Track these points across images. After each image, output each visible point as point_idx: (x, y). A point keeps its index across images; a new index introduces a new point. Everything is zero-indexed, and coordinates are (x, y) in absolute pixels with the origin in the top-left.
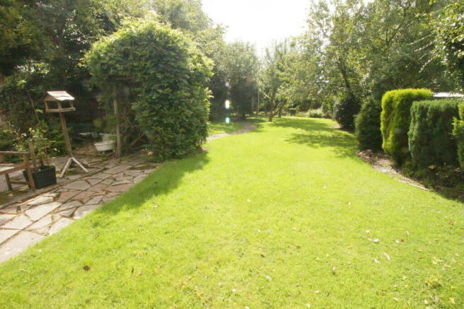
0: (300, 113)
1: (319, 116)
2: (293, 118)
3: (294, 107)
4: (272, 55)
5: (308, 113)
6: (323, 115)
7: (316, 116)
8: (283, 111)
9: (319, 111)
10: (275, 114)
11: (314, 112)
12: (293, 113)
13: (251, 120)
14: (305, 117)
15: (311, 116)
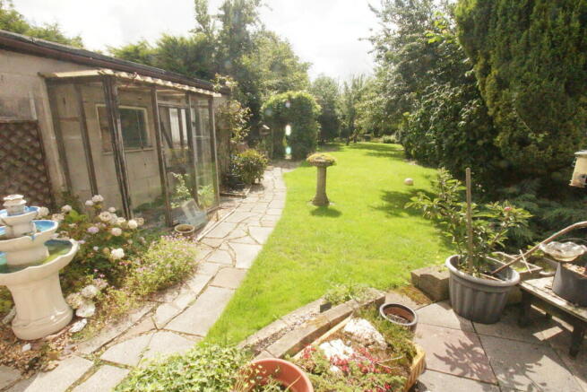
0: (375, 139)
1: (392, 142)
2: (368, 143)
3: (368, 133)
4: (350, 87)
5: (382, 140)
6: (396, 141)
7: (389, 142)
8: (358, 138)
9: (392, 137)
10: (352, 140)
11: (387, 138)
12: (368, 139)
13: (330, 145)
14: (380, 142)
15: (385, 142)
